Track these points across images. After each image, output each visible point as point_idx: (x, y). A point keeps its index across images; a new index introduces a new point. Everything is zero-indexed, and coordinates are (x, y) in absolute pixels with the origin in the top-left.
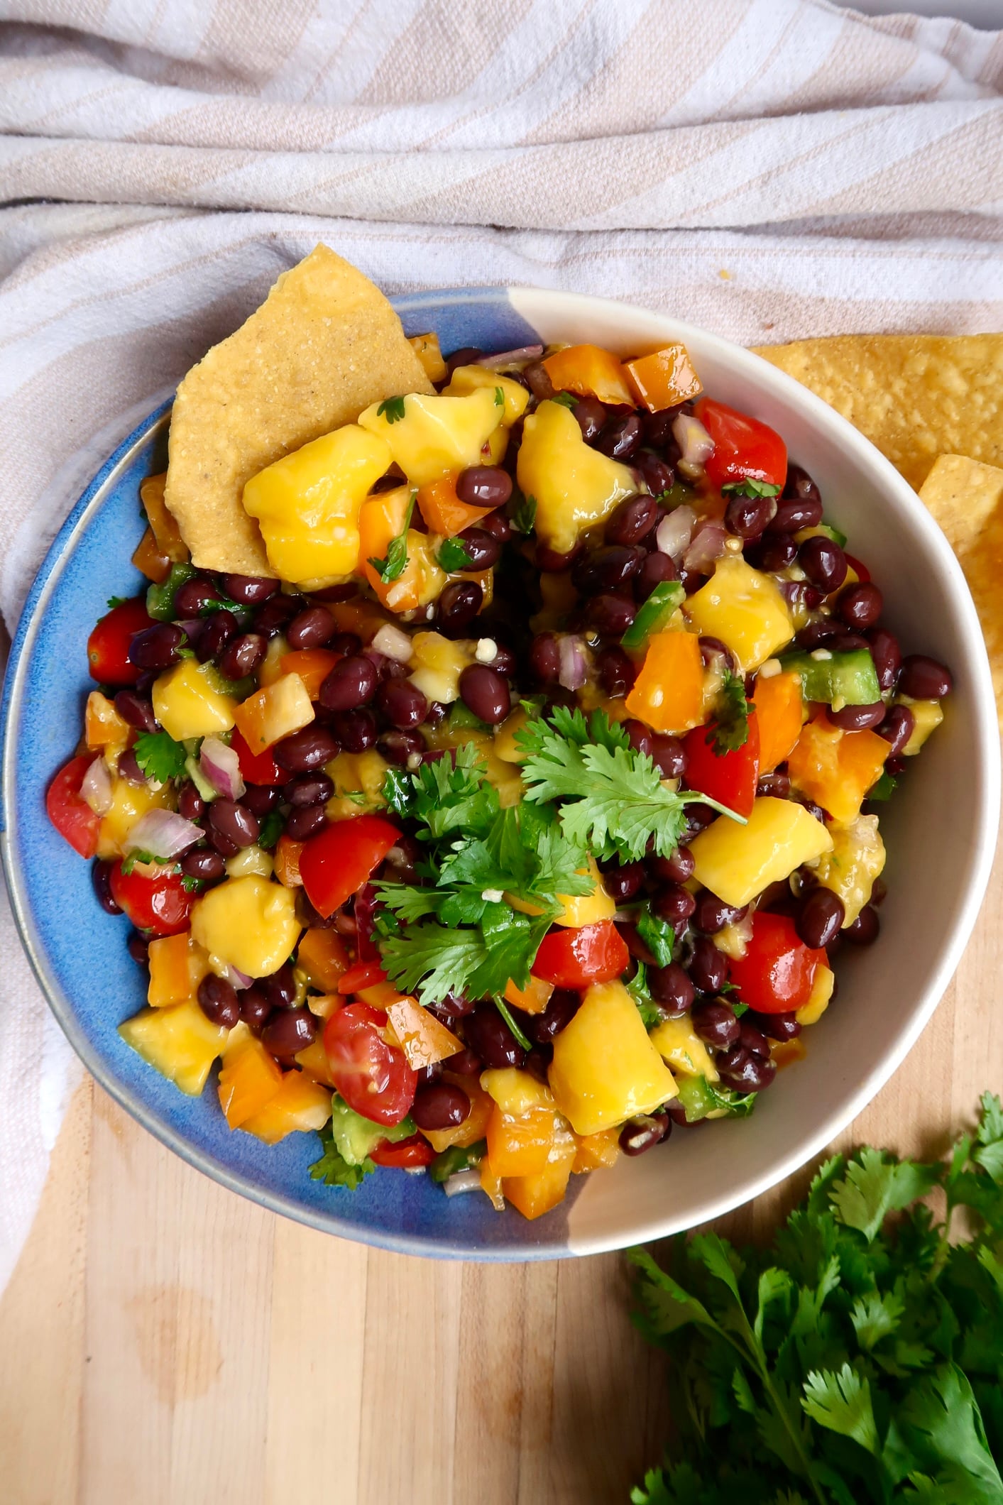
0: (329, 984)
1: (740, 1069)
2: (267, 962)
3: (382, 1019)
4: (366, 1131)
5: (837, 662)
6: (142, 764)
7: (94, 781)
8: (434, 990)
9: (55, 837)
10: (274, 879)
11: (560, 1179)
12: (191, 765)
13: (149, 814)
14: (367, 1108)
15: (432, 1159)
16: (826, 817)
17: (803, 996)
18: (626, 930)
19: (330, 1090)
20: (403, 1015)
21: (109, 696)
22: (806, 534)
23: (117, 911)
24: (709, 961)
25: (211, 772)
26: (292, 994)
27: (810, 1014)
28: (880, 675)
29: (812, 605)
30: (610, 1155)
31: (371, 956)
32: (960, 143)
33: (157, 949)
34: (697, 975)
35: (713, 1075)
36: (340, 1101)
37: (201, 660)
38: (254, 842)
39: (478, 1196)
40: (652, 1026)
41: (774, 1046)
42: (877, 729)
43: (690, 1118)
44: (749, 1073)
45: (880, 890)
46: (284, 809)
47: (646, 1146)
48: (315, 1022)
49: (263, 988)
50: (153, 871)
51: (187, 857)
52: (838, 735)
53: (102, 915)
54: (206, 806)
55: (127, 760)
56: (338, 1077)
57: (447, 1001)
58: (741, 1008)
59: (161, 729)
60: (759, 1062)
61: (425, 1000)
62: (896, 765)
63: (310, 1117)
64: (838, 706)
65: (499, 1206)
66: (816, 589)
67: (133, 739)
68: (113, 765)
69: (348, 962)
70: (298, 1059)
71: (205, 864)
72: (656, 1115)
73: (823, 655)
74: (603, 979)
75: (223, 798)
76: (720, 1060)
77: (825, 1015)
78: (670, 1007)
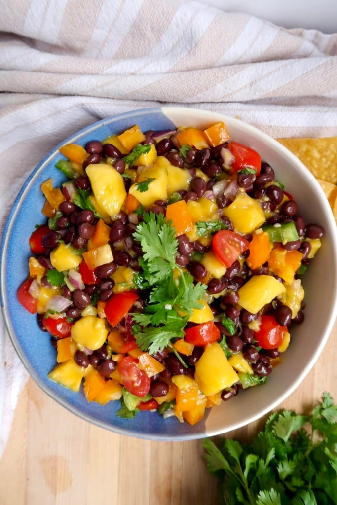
0: (118, 350)
1: (260, 369)
2: (97, 345)
3: (137, 361)
4: (135, 399)
5: (283, 227)
6: (49, 281)
7: (33, 288)
8: (154, 349)
9: (22, 308)
10: (98, 316)
11: (202, 410)
12: (66, 279)
13: (53, 297)
14: (134, 391)
15: (159, 407)
16: (283, 281)
17: (280, 342)
18: (218, 325)
19: (122, 386)
20: (144, 359)
21: (37, 258)
22: (268, 185)
23: (46, 331)
24: (247, 334)
25: (72, 282)
26: (106, 355)
27: (282, 349)
28: (298, 231)
29: (273, 209)
30: (218, 401)
31: (132, 339)
32: (318, 71)
33: (60, 343)
34: (243, 338)
35: (251, 372)
36: (125, 390)
37: (66, 243)
38: (89, 304)
39: (174, 418)
40: (229, 357)
41: (271, 360)
42: (299, 250)
43: (244, 387)
44: (263, 370)
45: (304, 305)
46: (99, 292)
47: (230, 397)
48: (115, 364)
49: (97, 353)
50: (57, 317)
51: (68, 310)
52: (285, 252)
53: (41, 333)
54: (72, 293)
55: (44, 279)
56: (124, 381)
57: (158, 353)
58: (259, 348)
59: (55, 269)
60: (267, 366)
61: (151, 353)
62: (305, 262)
63: (115, 395)
64: (284, 243)
65: (182, 421)
66: (274, 203)
67: (46, 272)
68: (39, 281)
69: (125, 342)
70: (111, 376)
71: (74, 313)
72: (233, 387)
73: (278, 226)
74: (211, 342)
75: (77, 290)
76: (253, 366)
77: (288, 348)
78: (234, 349)
